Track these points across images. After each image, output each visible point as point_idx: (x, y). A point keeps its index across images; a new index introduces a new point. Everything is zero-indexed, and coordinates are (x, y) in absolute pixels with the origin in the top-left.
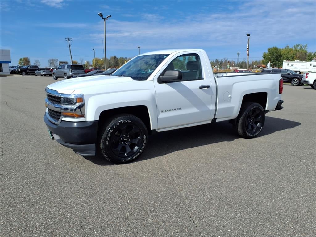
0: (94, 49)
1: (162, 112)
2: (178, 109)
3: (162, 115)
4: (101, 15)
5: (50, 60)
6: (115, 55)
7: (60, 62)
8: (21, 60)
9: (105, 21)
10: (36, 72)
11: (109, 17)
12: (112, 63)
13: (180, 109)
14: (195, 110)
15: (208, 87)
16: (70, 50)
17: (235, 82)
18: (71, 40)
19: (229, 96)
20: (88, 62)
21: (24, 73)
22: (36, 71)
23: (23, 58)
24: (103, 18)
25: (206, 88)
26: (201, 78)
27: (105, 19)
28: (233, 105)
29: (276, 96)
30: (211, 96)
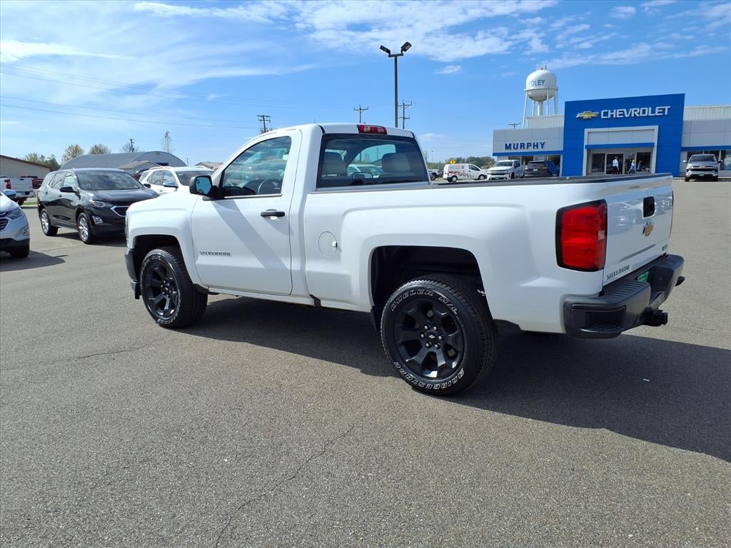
1: (201, 253)
2: (225, 254)
3: (202, 260)
13: (229, 254)
15: (281, 214)
19: (334, 244)
25: (276, 218)
28: (346, 272)
29: (538, 275)
30: (287, 237)
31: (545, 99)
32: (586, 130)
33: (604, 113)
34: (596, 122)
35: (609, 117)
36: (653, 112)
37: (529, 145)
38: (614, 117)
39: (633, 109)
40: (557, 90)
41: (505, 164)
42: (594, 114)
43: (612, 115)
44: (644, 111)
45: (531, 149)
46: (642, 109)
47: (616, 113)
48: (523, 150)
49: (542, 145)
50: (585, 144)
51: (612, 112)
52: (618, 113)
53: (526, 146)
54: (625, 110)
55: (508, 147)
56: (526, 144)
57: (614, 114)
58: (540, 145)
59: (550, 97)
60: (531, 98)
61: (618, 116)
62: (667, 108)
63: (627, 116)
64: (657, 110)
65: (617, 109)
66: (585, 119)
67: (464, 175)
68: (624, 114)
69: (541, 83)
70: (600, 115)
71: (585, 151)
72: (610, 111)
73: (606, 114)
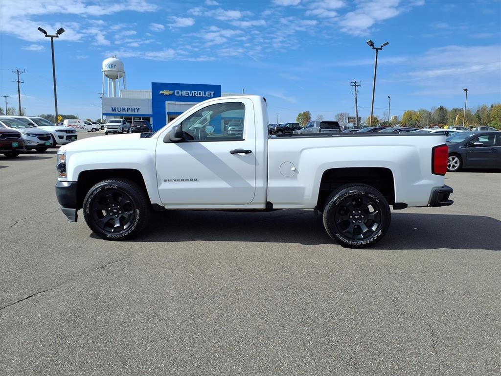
0: (389, 97)
1: (165, 181)
2: (192, 180)
3: (164, 186)
4: (370, 44)
5: (338, 115)
6: (441, 105)
7: (350, 118)
8: (300, 115)
9: (377, 52)
10: (294, 132)
11: (385, 45)
12: (436, 117)
13: (196, 180)
14: (222, 184)
16: (356, 99)
17: (305, 147)
18: (359, 84)
19: (293, 169)
20: (396, 118)
21: (280, 133)
22: (294, 130)
23: (302, 113)
24: (373, 48)
25: (244, 154)
26: (240, 138)
27: (377, 49)
28: (301, 185)
29: (423, 179)
30: (253, 166)
31: (117, 78)
32: (167, 103)
33: (177, 92)
34: (172, 97)
35: (180, 95)
36: (205, 94)
37: (128, 109)
38: (183, 95)
39: (194, 92)
40: (124, 73)
41: (116, 122)
42: (171, 92)
43: (181, 94)
44: (200, 93)
45: (130, 112)
46: (199, 92)
47: (184, 93)
48: (124, 113)
49: (138, 110)
50: (167, 111)
51: (181, 92)
52: (185, 93)
53: (126, 110)
54: (189, 92)
55: (113, 110)
56: (126, 109)
57: (183, 93)
58: (136, 110)
59: (120, 77)
60: (107, 76)
61: (185, 95)
62: (212, 92)
63: (191, 95)
64: (207, 94)
65: (184, 90)
66: (166, 95)
67: (81, 128)
68: (188, 94)
69: (114, 67)
70: (174, 93)
71: (167, 116)
72: (180, 91)
73: (178, 93)
